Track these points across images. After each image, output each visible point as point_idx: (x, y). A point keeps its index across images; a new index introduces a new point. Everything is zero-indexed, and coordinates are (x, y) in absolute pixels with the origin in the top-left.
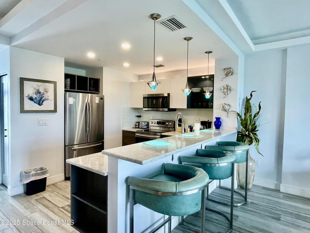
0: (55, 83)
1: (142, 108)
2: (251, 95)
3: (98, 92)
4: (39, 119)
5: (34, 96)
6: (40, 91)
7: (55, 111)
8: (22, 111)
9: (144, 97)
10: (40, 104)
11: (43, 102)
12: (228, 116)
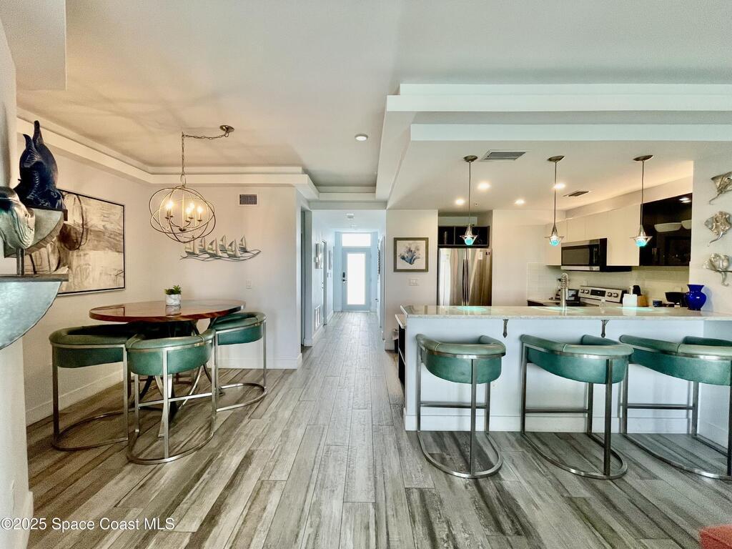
0: (426, 239)
1: (560, 266)
3: (487, 244)
5: (406, 255)
6: (411, 250)
7: (426, 270)
8: (396, 270)
9: (562, 248)
10: (410, 263)
11: (414, 260)
12: (726, 283)
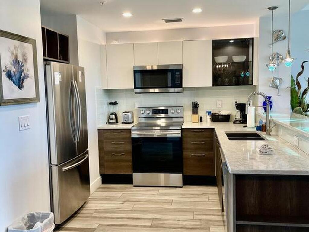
0: (34, 43)
1: (131, 90)
2: (303, 67)
3: (68, 61)
4: (20, 117)
5: (13, 70)
6: (18, 59)
7: (37, 98)
10: (20, 86)
11: (23, 80)
